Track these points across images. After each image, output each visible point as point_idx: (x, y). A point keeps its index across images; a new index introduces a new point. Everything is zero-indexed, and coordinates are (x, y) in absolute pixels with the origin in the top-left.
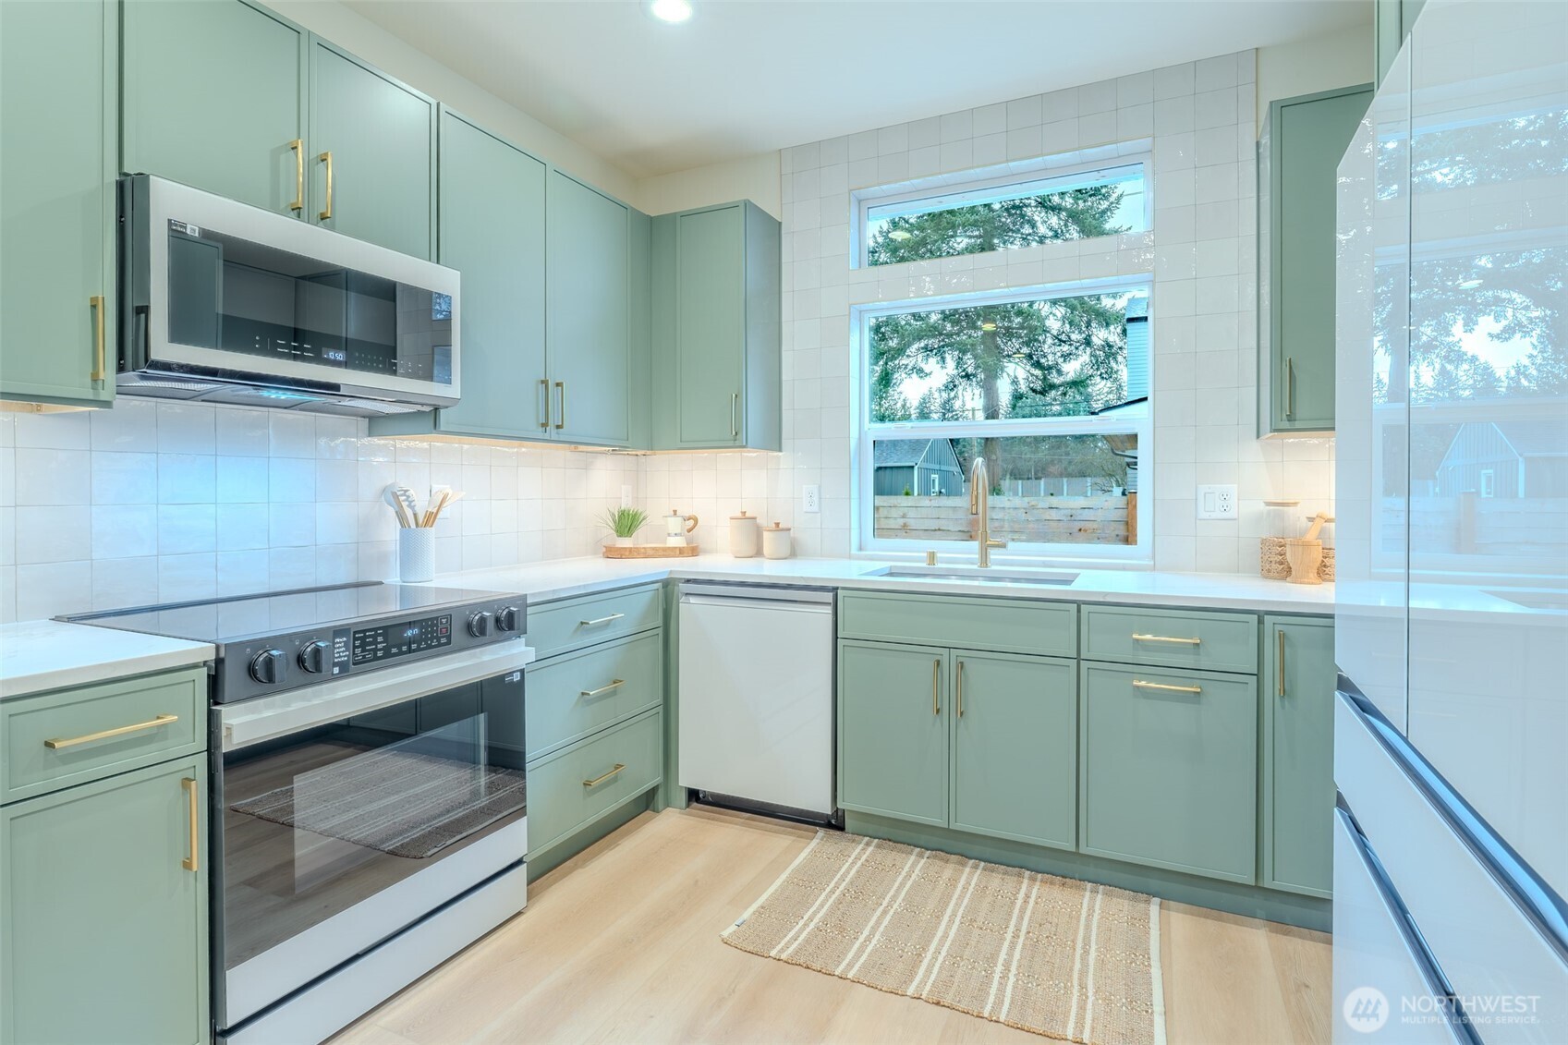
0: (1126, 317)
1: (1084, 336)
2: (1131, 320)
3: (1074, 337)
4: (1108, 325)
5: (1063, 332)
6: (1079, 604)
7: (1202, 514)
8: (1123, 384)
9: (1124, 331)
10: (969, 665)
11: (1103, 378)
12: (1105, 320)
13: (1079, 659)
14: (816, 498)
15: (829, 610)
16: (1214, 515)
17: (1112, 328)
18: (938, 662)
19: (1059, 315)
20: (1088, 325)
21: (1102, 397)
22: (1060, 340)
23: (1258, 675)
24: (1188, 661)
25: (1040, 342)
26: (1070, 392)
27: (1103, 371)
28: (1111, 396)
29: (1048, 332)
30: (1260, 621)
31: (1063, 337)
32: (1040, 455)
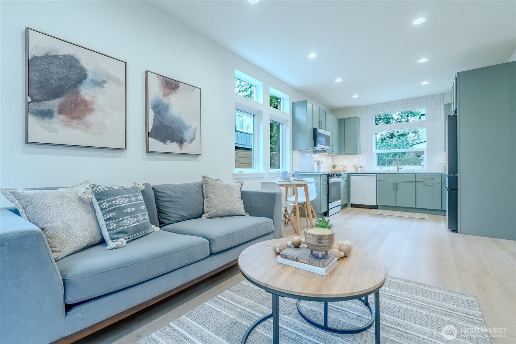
0: (421, 114)
1: (406, 119)
2: (422, 115)
3: (402, 120)
4: (414, 116)
5: (399, 119)
6: (415, 174)
7: (435, 163)
8: (419, 133)
9: (420, 117)
10: (399, 183)
11: (413, 133)
12: (413, 114)
13: (415, 181)
14: (367, 162)
15: (376, 177)
16: (437, 163)
17: (416, 117)
18: (394, 183)
19: (398, 114)
20: (408, 116)
21: (412, 138)
22: (398, 121)
23: (442, 182)
24: (432, 181)
25: (391, 122)
26: (401, 137)
27: (413, 131)
28: (415, 138)
29: (394, 119)
30: (442, 175)
31: (399, 120)
32: (389, 158)
